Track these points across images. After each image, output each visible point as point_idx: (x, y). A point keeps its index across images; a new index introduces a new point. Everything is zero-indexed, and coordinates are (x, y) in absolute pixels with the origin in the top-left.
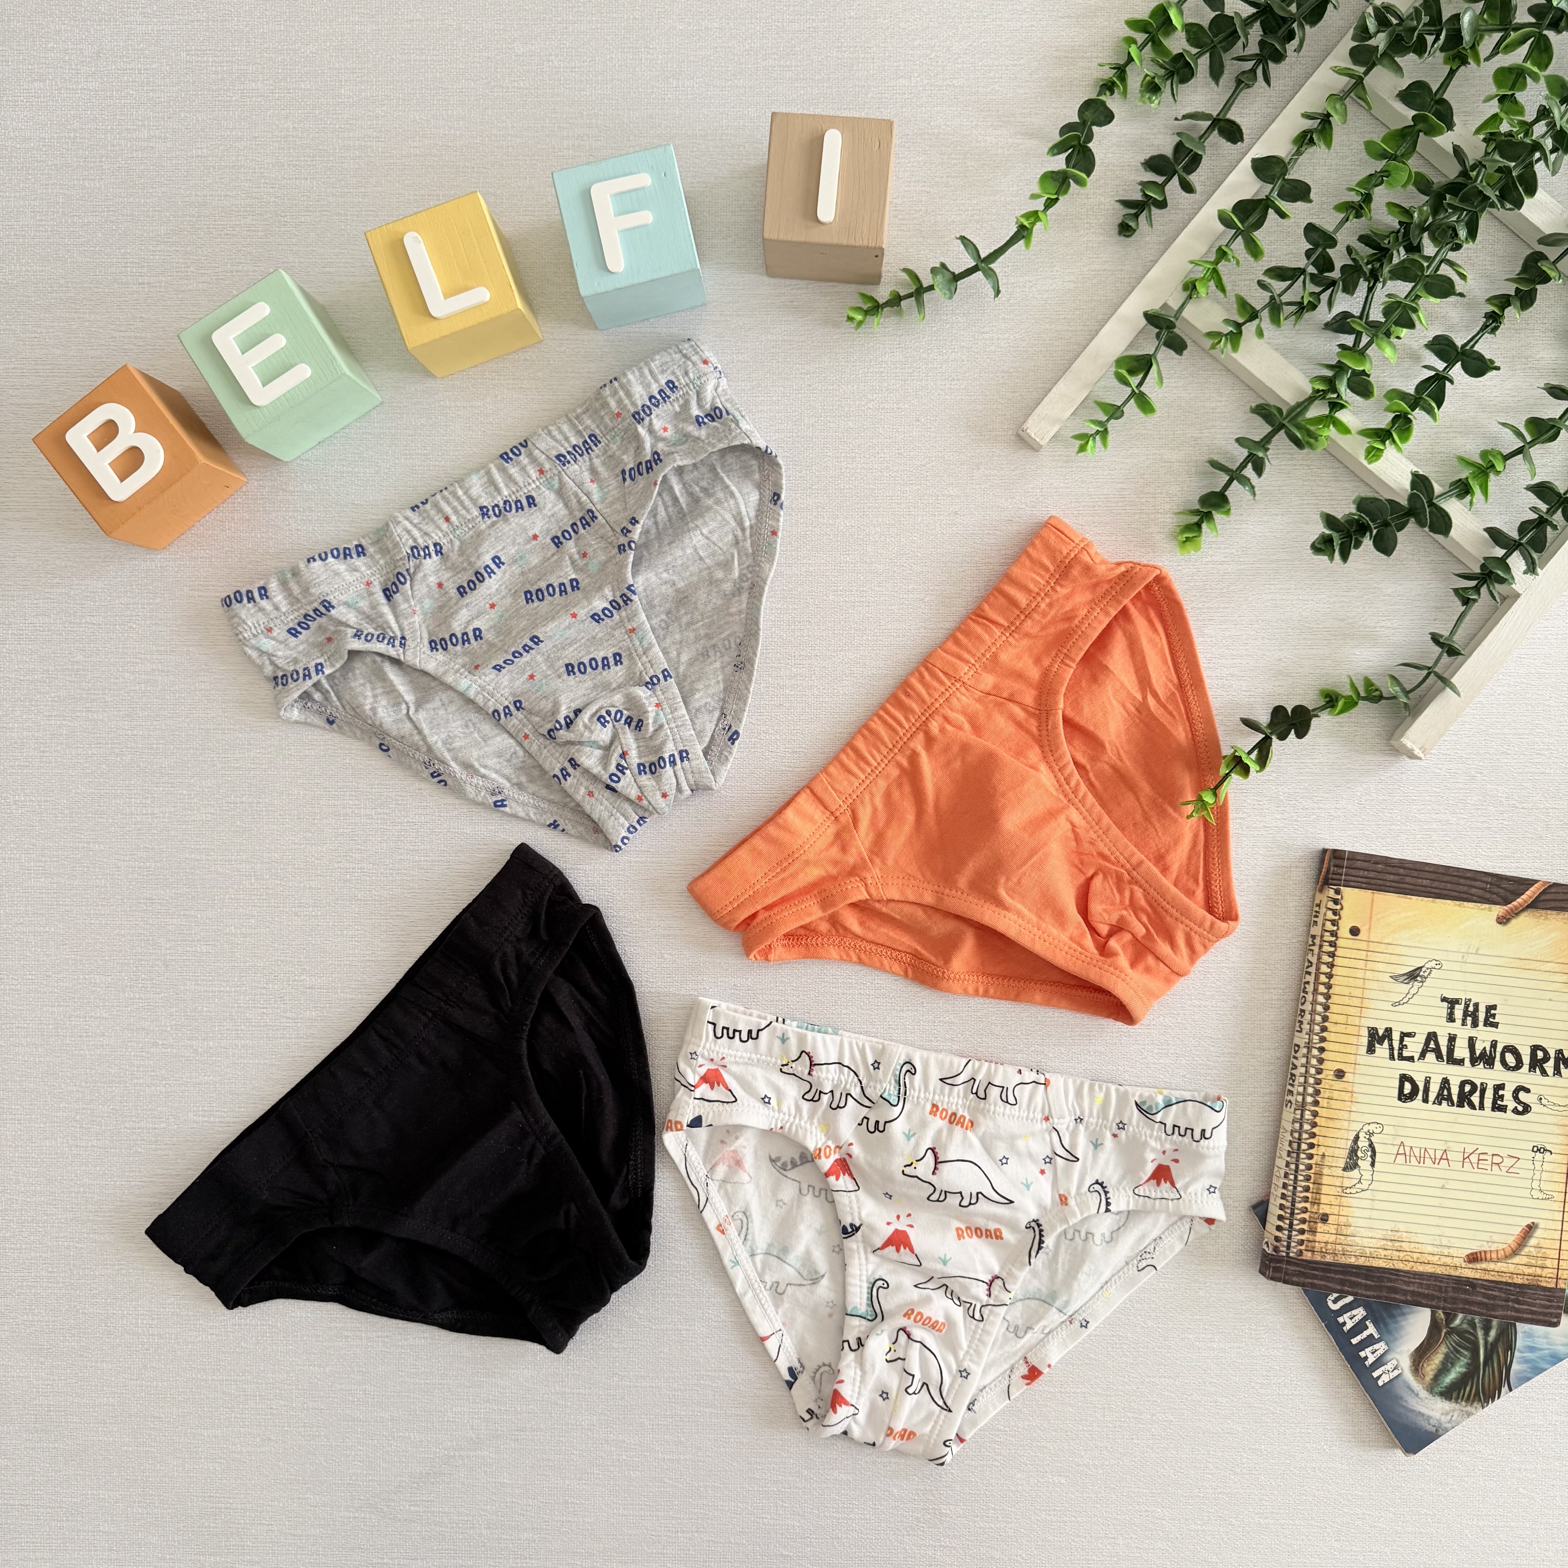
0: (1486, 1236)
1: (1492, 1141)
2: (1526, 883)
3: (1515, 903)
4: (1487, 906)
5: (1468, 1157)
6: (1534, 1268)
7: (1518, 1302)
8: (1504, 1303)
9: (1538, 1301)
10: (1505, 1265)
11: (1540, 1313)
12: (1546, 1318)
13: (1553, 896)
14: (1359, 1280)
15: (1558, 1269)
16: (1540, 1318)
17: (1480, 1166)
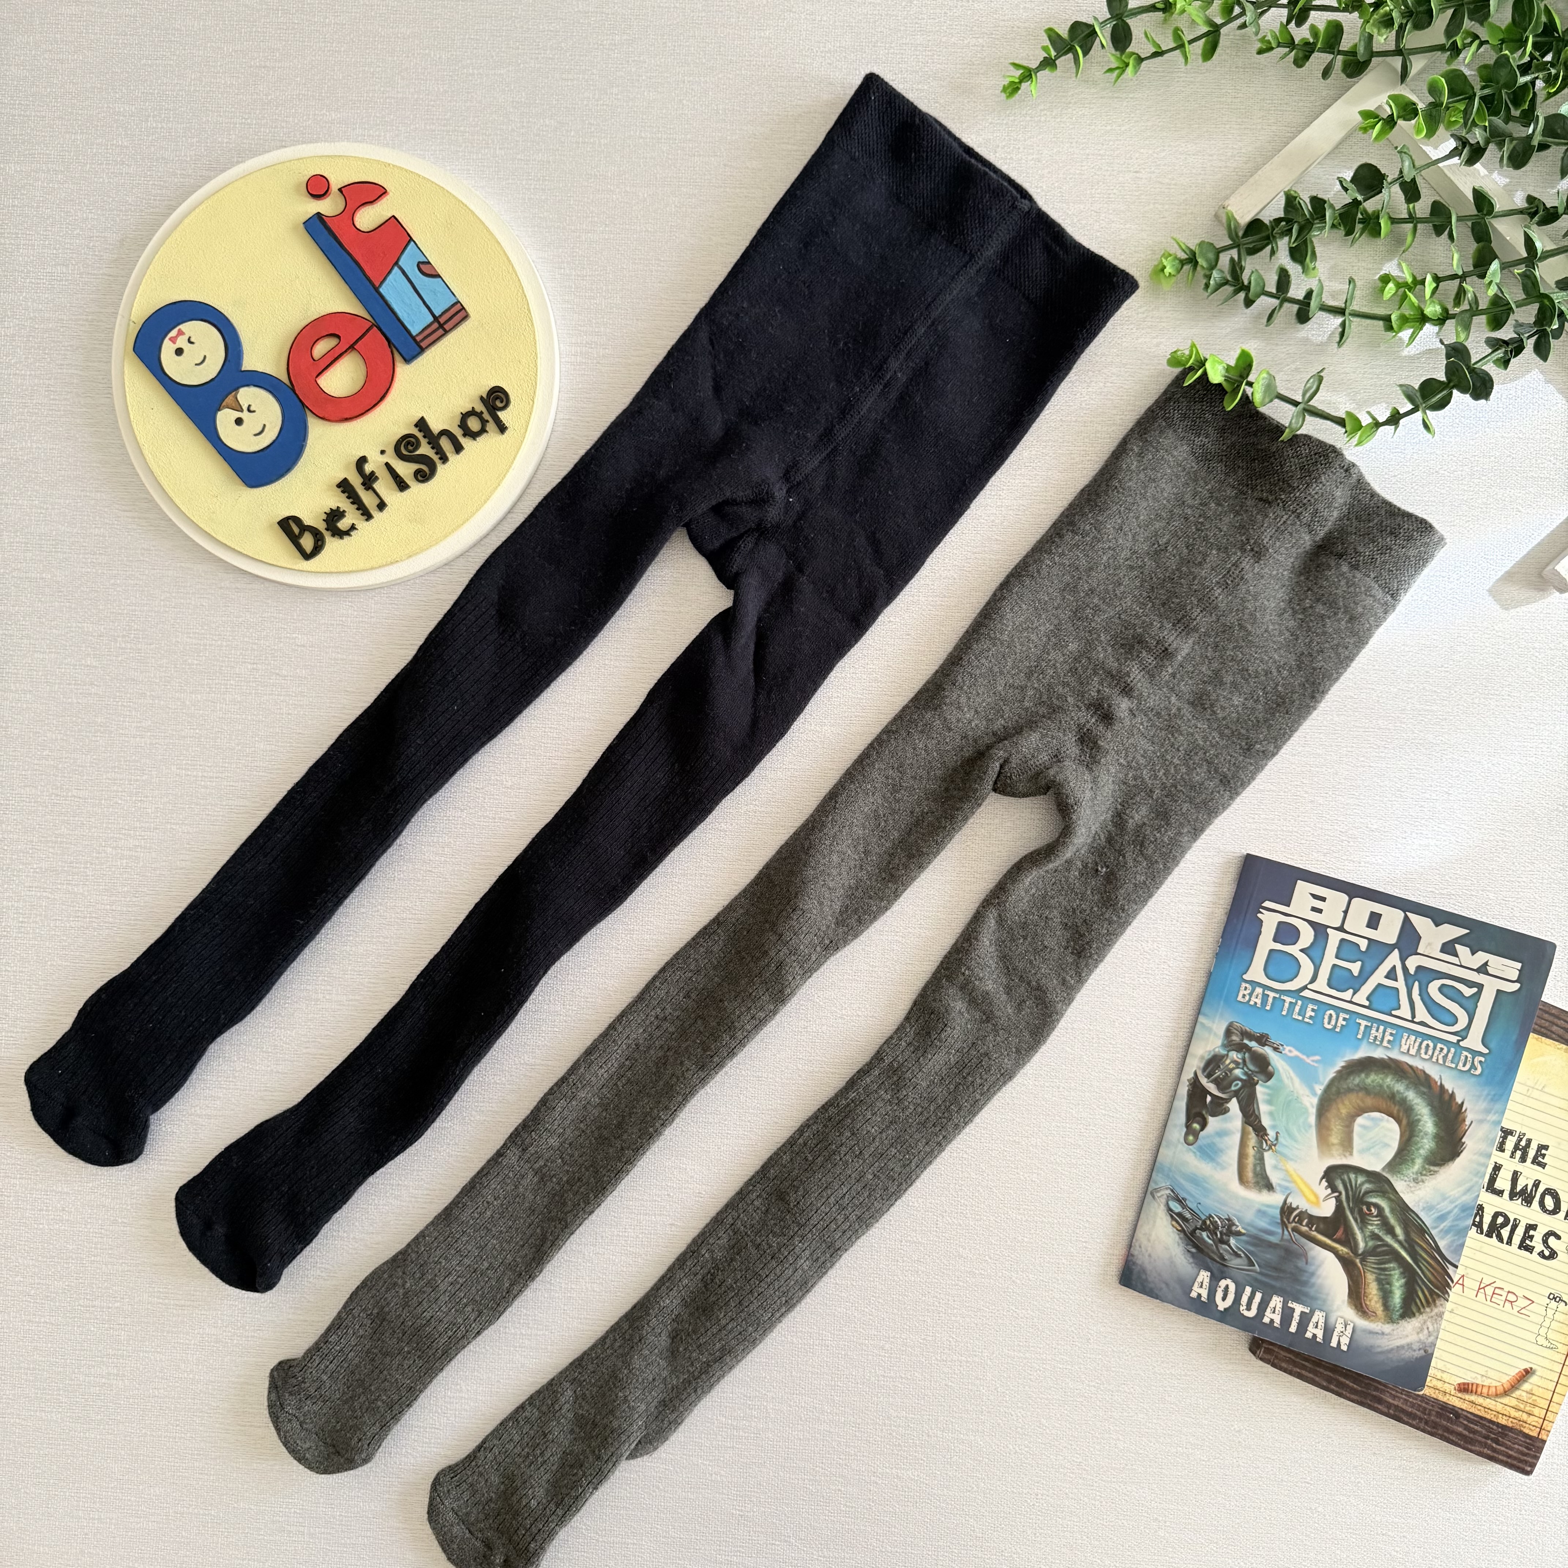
0: (1482, 1370)
1: (1509, 1278)
5: (1484, 1288)
6: (1521, 1413)
7: (1497, 1442)
8: (1483, 1440)
9: (1516, 1446)
10: (1494, 1402)
11: (1515, 1458)
12: (1520, 1465)
14: (1347, 1382)
15: (1544, 1419)
16: (1515, 1463)
17: (1493, 1300)
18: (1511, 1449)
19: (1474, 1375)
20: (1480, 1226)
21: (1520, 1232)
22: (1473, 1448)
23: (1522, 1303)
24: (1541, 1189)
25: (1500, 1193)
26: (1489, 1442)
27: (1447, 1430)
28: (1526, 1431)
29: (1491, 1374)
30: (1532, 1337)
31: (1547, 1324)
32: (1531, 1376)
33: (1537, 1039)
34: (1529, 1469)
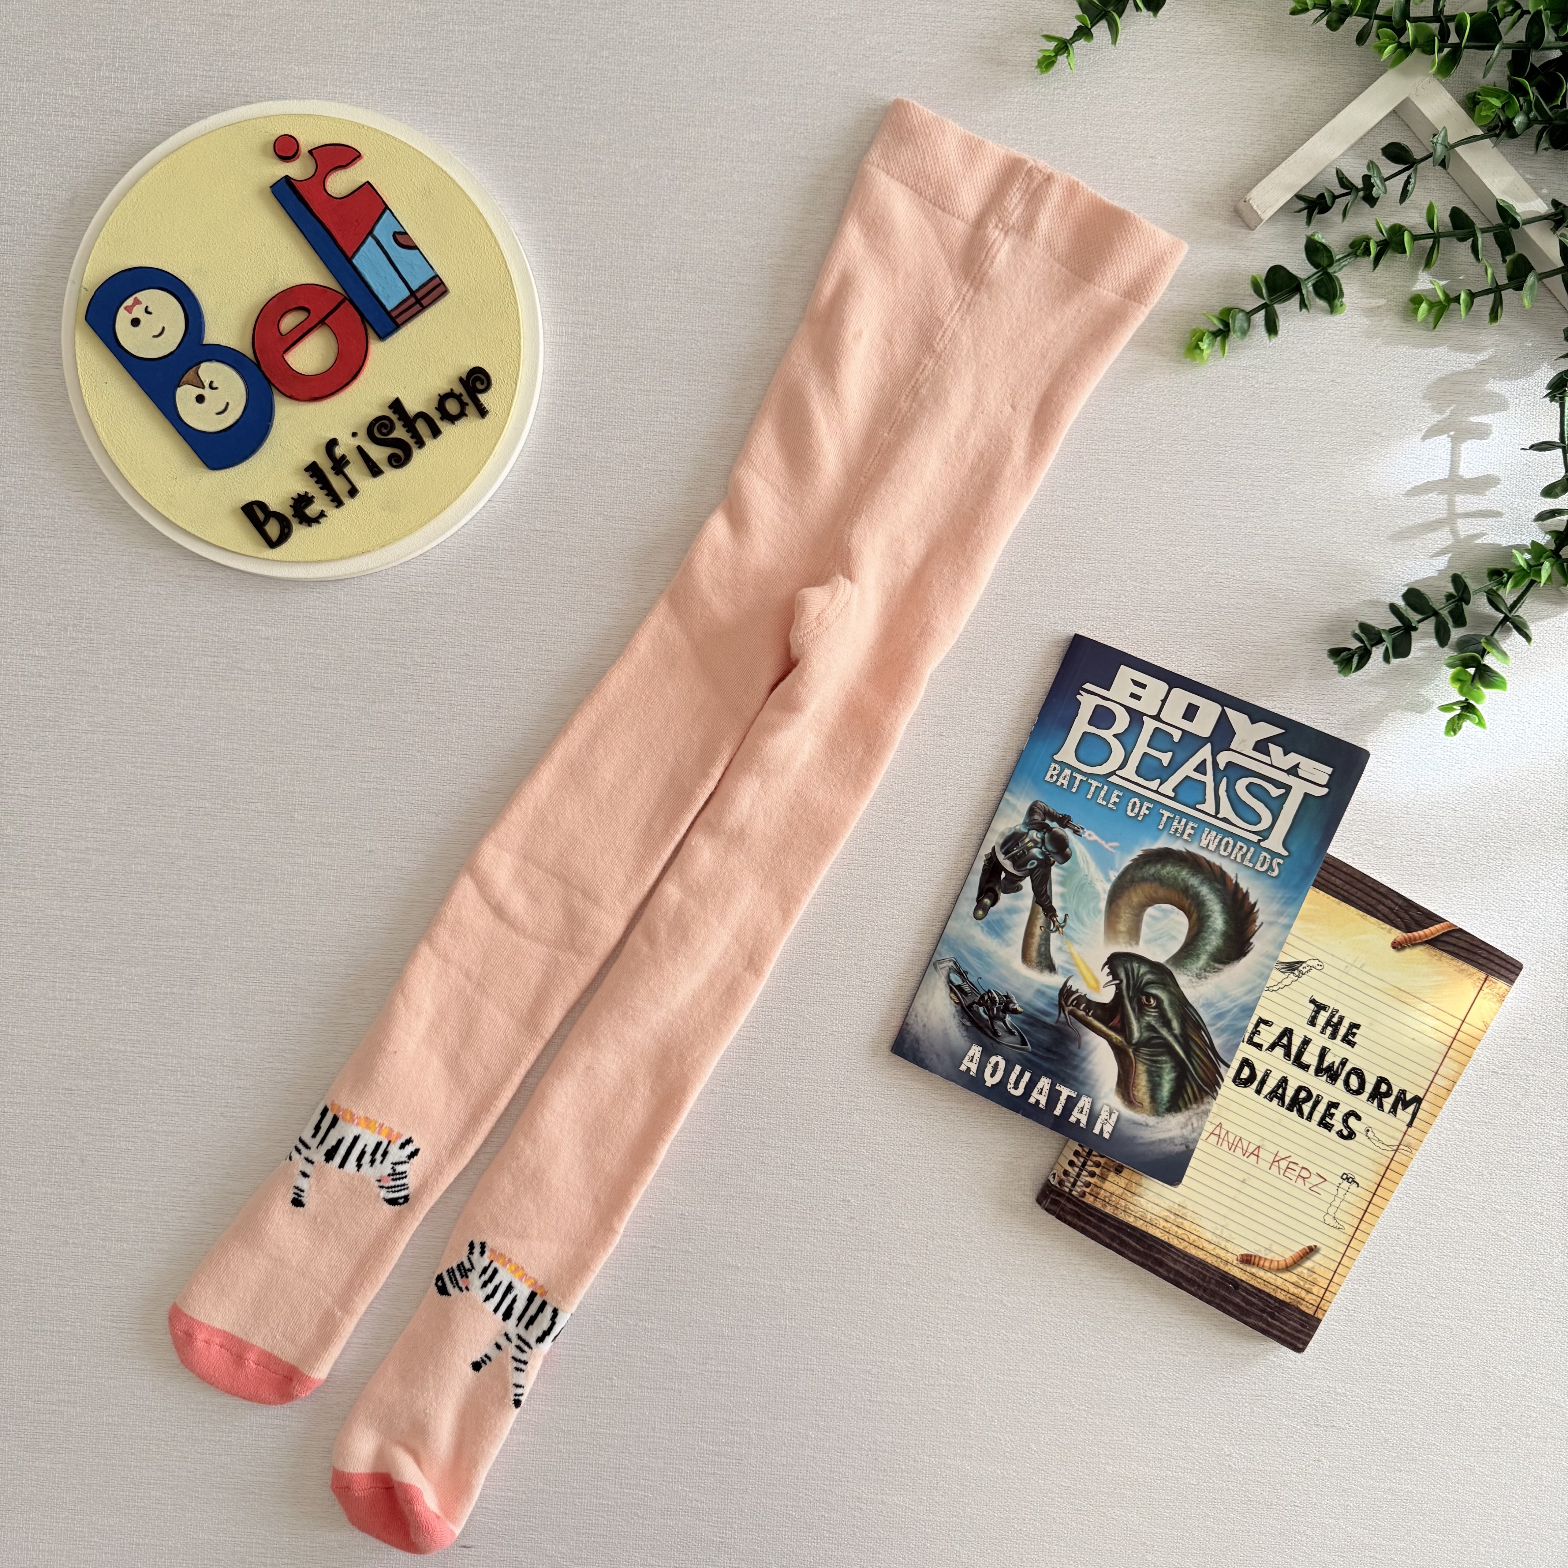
0: (1266, 1243)
1: (1304, 1153)
2: (1434, 919)
3: (1415, 934)
4: (1388, 927)
5: (1278, 1161)
6: (1300, 1290)
7: (1272, 1316)
8: (1259, 1313)
9: (1291, 1322)
10: (1274, 1277)
11: (1289, 1334)
12: (1293, 1341)
13: (1453, 941)
14: (1131, 1242)
15: (1322, 1299)
16: (1288, 1339)
17: (1286, 1174)
18: (1286, 1325)
19: (1257, 1248)
20: (1282, 1099)
21: (1321, 1108)
22: (1248, 1320)
23: (1314, 1180)
24: (1348, 1068)
25: (1306, 1067)
26: (1265, 1315)
27: (1224, 1299)
28: (1303, 1308)
29: (1275, 1248)
30: (1320, 1216)
31: (1336, 1203)
33: (1362, 916)
34: (1301, 1346)
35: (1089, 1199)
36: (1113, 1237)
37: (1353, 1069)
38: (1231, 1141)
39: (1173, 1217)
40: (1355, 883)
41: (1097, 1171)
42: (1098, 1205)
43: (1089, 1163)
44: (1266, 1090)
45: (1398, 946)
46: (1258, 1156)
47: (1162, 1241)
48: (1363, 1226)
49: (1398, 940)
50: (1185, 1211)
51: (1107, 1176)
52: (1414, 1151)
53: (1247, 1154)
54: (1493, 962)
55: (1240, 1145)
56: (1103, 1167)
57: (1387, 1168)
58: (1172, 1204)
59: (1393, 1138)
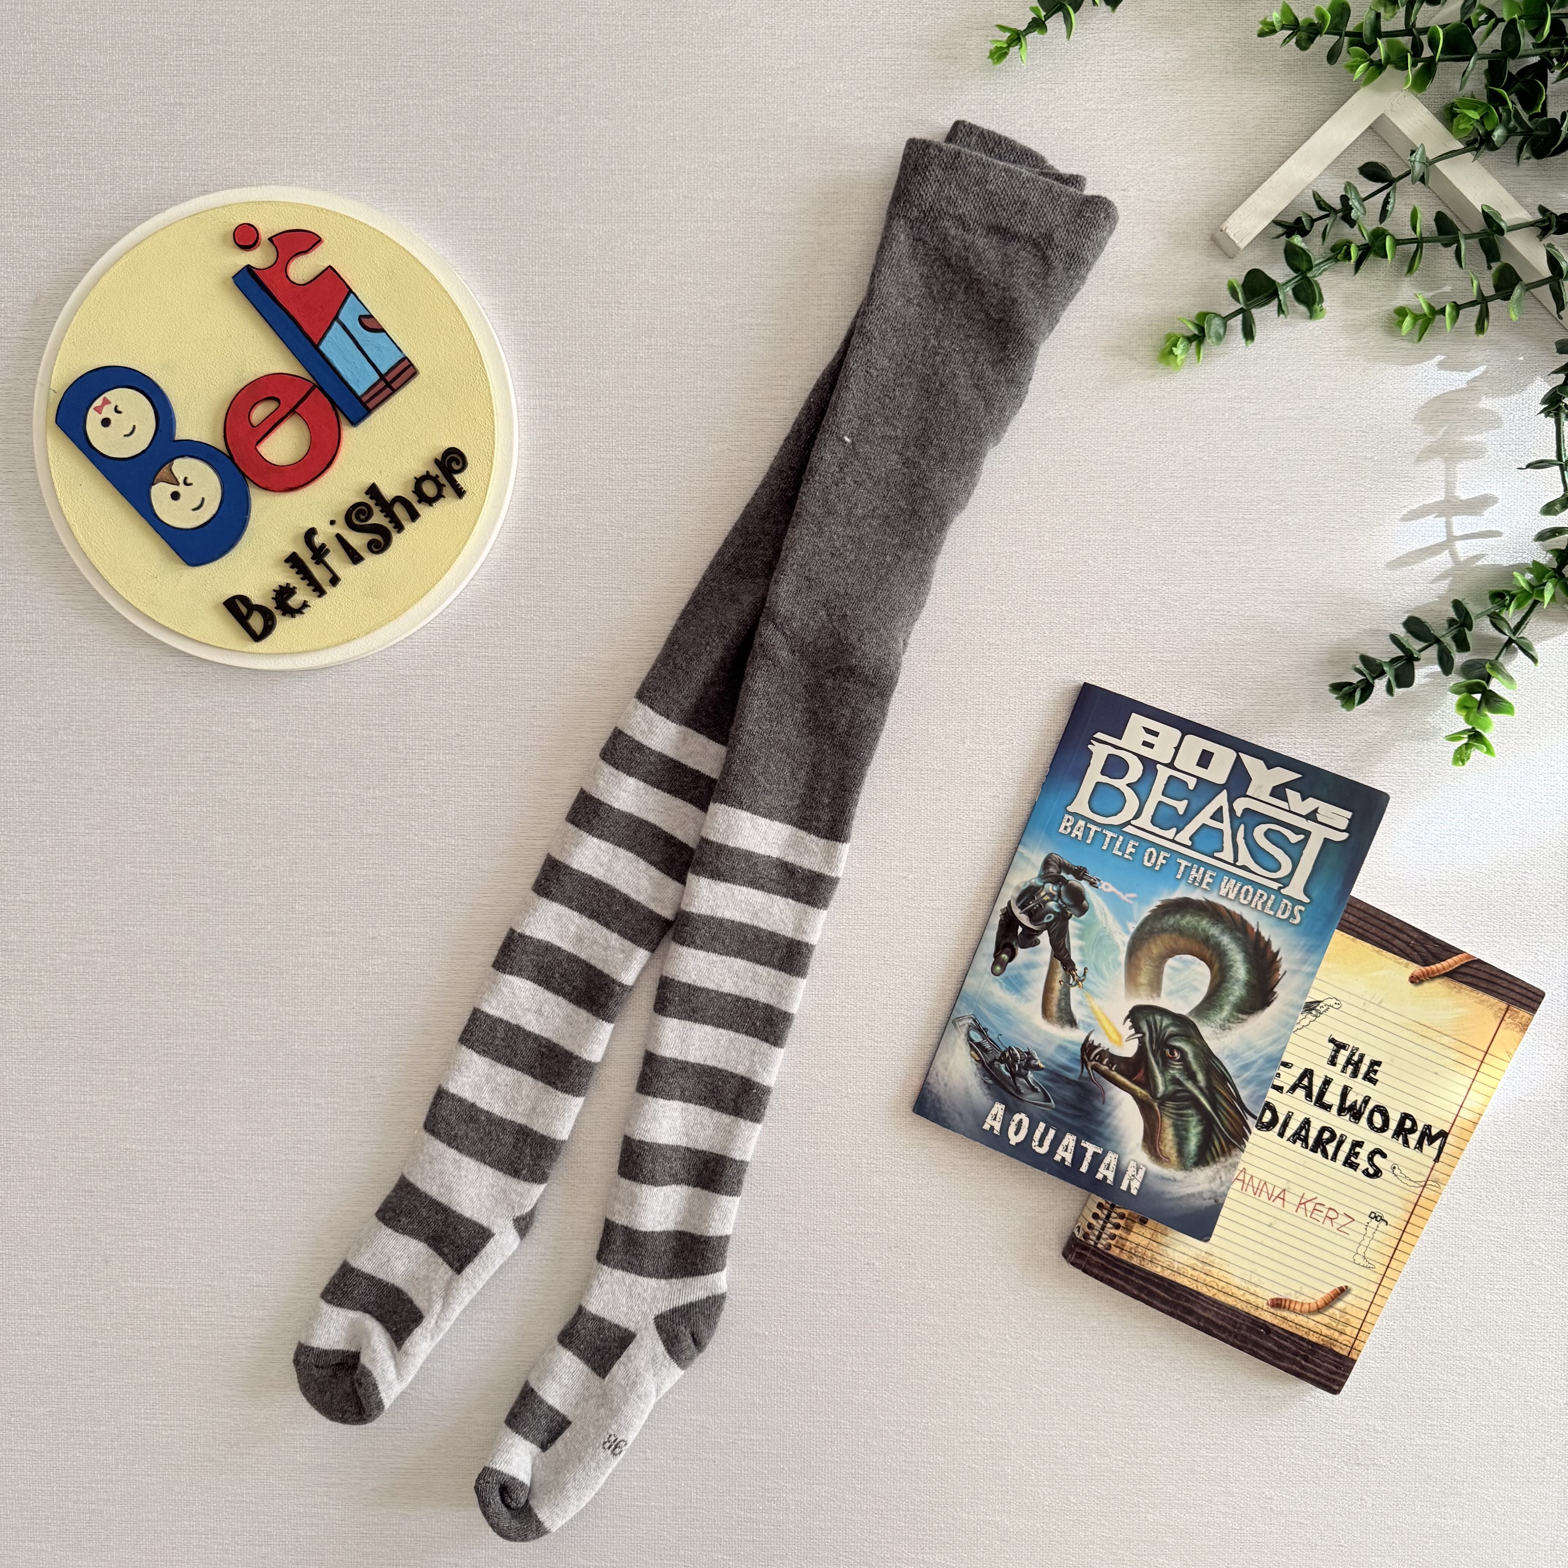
0: (1296, 1286)
1: (1333, 1195)
2: (1450, 951)
3: (1433, 967)
4: (1405, 961)
5: (1304, 1203)
6: (1332, 1331)
7: (1306, 1359)
8: (1292, 1356)
10: (1306, 1319)
11: (1323, 1376)
12: (1328, 1383)
13: (1472, 972)
14: (1158, 1292)
15: (1356, 1339)
16: (1323, 1381)
17: (1313, 1216)
18: (1320, 1367)
19: (1288, 1291)
20: (1305, 1140)
21: (1346, 1148)
22: (1281, 1364)
23: (1342, 1220)
24: (1370, 1106)
25: (1327, 1107)
26: (1298, 1358)
27: (1256, 1344)
28: (1337, 1349)
29: (1306, 1290)
30: (1350, 1256)
31: (1366, 1243)
32: (1345, 1295)
33: (1377, 952)
34: (1337, 1388)
35: (1115, 1252)
36: (1141, 1289)
37: (1377, 1106)
38: (1256, 1185)
39: (1200, 1265)
40: (1369, 918)
41: (1122, 1222)
42: (1125, 1257)
43: (1113, 1215)
44: (1289, 1132)
45: (1415, 980)
46: (1284, 1199)
47: (1191, 1289)
48: (1394, 1264)
49: (1415, 974)
50: (1213, 1258)
51: (1132, 1227)
52: (1442, 1186)
53: (1273, 1198)
54: (1514, 991)
55: (1265, 1189)
56: (1128, 1219)
57: (1416, 1205)
58: (1199, 1252)
59: (1420, 1174)
